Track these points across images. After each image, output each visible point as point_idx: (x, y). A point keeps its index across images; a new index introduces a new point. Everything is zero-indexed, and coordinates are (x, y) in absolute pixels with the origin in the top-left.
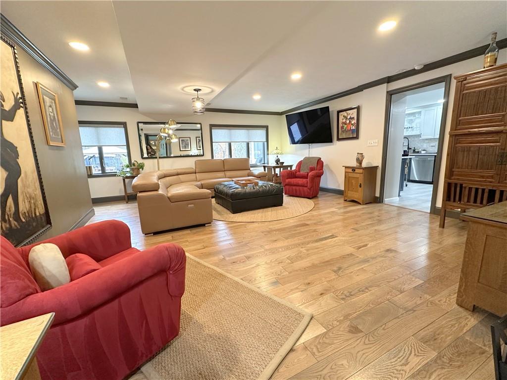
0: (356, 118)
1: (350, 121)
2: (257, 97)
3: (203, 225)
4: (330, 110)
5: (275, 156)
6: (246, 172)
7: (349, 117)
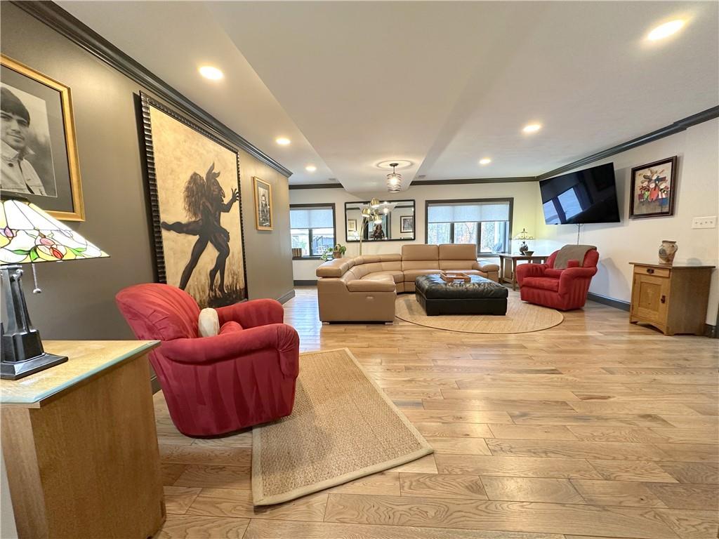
0: (669, 178)
1: (656, 185)
2: (485, 161)
3: (383, 323)
4: (615, 169)
5: (522, 241)
6: (470, 263)
7: (655, 177)
